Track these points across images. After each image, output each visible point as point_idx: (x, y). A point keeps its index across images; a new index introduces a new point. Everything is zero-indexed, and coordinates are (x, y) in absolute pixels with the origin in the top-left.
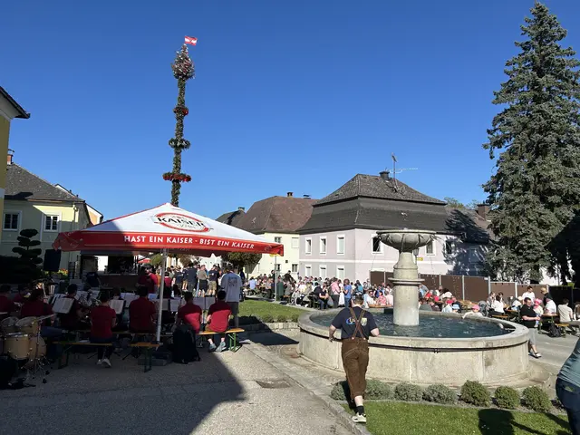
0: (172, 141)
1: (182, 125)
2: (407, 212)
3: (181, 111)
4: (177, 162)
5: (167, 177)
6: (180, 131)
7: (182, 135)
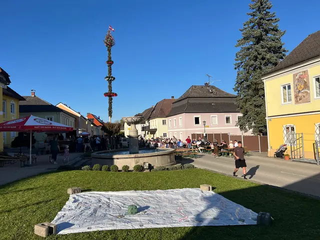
0: (107, 77)
1: (111, 69)
2: (216, 103)
3: (110, 63)
4: (110, 87)
5: (106, 95)
6: (110, 72)
7: (111, 74)
